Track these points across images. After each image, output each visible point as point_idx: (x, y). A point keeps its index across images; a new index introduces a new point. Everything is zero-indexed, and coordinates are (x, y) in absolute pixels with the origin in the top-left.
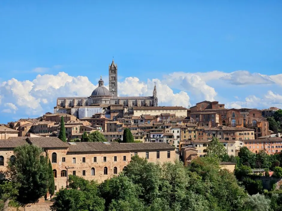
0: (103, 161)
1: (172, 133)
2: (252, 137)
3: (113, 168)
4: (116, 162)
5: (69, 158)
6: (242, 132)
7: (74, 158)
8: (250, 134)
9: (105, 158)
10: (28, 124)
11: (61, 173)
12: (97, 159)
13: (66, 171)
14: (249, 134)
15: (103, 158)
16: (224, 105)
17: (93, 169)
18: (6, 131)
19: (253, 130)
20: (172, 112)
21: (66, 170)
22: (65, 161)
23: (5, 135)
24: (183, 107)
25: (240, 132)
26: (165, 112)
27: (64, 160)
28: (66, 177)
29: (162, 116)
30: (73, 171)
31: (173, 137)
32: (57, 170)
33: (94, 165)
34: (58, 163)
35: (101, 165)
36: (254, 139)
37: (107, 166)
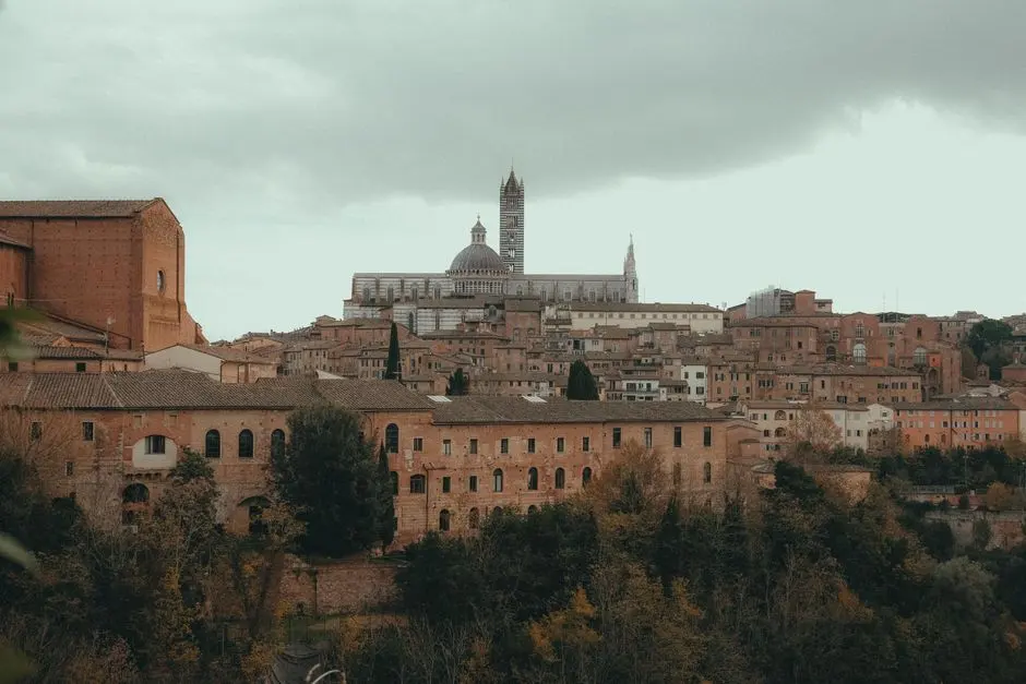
0: (526, 452)
1: (683, 378)
2: (914, 396)
3: (551, 472)
4: (561, 455)
5: (434, 438)
6: (886, 381)
7: (447, 442)
8: (910, 386)
9: (532, 442)
10: (272, 346)
11: (411, 482)
12: (509, 444)
13: (424, 476)
14: (904, 386)
15: (526, 442)
16: (830, 302)
17: (499, 472)
18: (250, 360)
19: (916, 373)
20: (680, 320)
21: (424, 473)
22: (420, 449)
23: (247, 372)
24: (713, 305)
25: (881, 381)
26: (660, 319)
27: (418, 445)
28: (425, 495)
29: (651, 329)
30: (445, 478)
31: (686, 390)
32: (400, 473)
33: (503, 461)
34: (403, 453)
35: (520, 461)
36: (920, 400)
37: (536, 466)
